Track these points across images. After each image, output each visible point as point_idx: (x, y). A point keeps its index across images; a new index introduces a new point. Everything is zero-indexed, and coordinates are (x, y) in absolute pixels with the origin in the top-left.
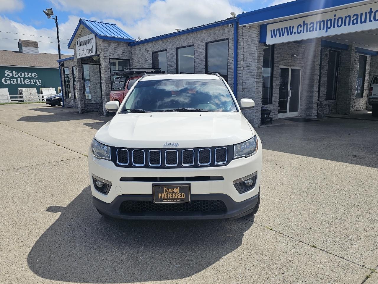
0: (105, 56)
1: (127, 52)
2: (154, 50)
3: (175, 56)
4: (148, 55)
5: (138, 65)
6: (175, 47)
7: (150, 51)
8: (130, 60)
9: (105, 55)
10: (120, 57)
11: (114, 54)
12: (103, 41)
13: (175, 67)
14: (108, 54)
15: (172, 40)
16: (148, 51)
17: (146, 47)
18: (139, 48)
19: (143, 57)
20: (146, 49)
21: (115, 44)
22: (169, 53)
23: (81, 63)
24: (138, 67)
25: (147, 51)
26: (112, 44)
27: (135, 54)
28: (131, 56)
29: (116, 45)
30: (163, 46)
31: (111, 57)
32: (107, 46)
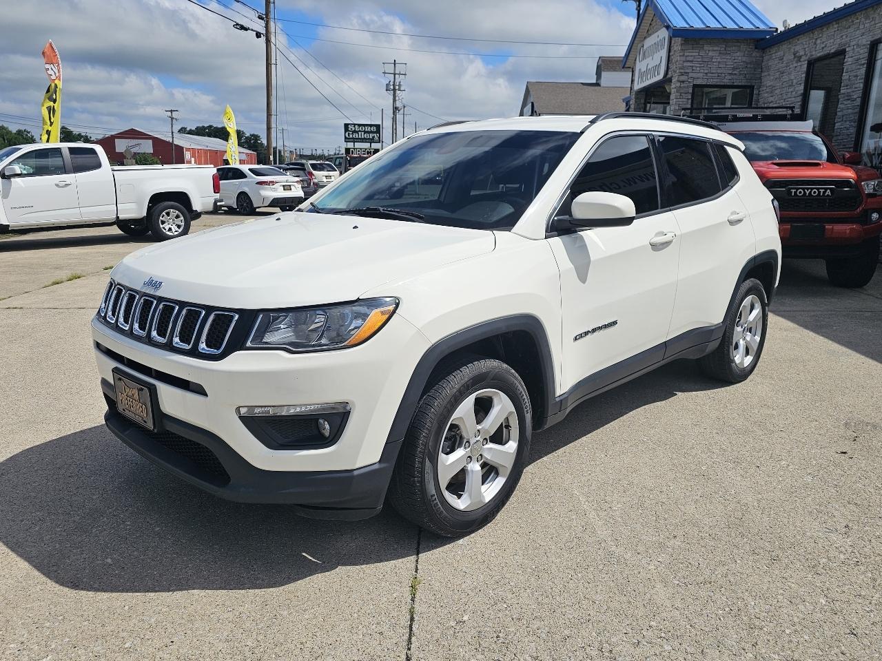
0: (681, 82)
1: (749, 66)
2: (814, 53)
3: (865, 66)
4: (798, 69)
5: (771, 99)
6: (866, 40)
7: (804, 58)
8: (754, 86)
9: (683, 78)
10: (725, 80)
11: (709, 75)
12: (683, 42)
13: (858, 102)
14: (691, 75)
15: (863, 20)
16: (801, 57)
17: (797, 48)
18: (780, 53)
19: (785, 78)
20: (794, 55)
21: (715, 49)
22: (850, 59)
23: (643, 101)
24: (771, 105)
25: (796, 59)
26: (706, 48)
27: (768, 69)
28: (758, 76)
29: (719, 49)
30: (838, 41)
31: (698, 82)
32: (692, 53)
